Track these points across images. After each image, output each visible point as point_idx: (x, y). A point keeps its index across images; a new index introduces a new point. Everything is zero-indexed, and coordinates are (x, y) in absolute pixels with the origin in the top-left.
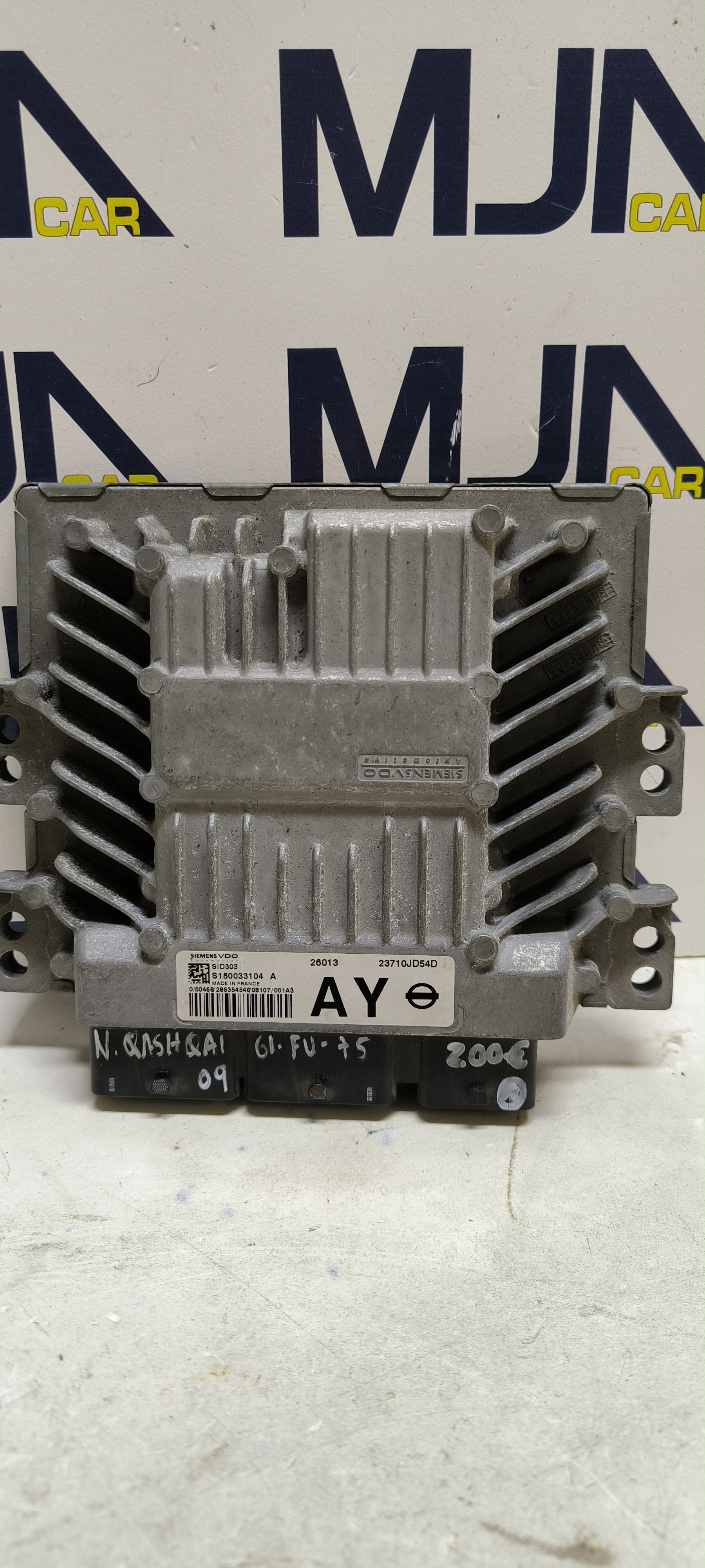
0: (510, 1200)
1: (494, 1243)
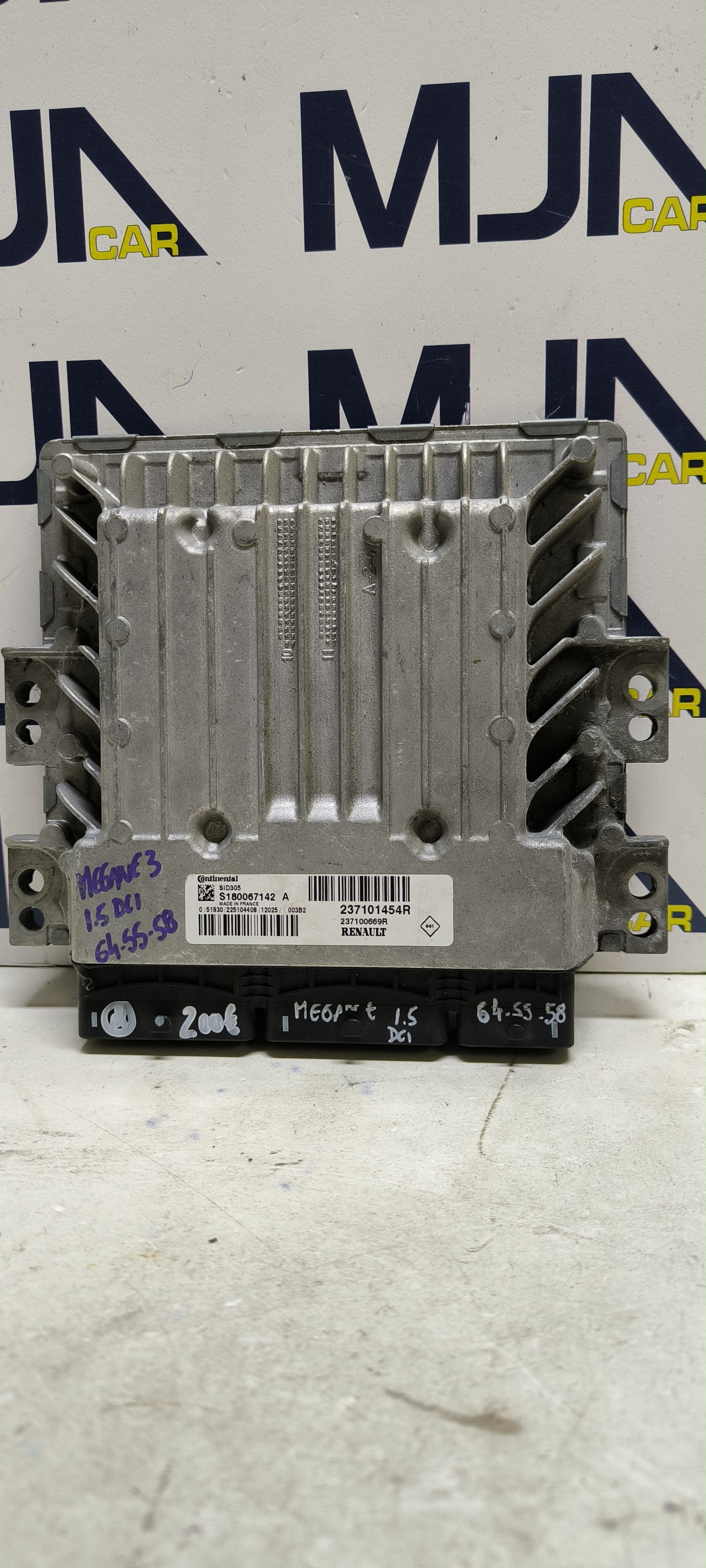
0: (482, 1140)
1: (457, 1172)
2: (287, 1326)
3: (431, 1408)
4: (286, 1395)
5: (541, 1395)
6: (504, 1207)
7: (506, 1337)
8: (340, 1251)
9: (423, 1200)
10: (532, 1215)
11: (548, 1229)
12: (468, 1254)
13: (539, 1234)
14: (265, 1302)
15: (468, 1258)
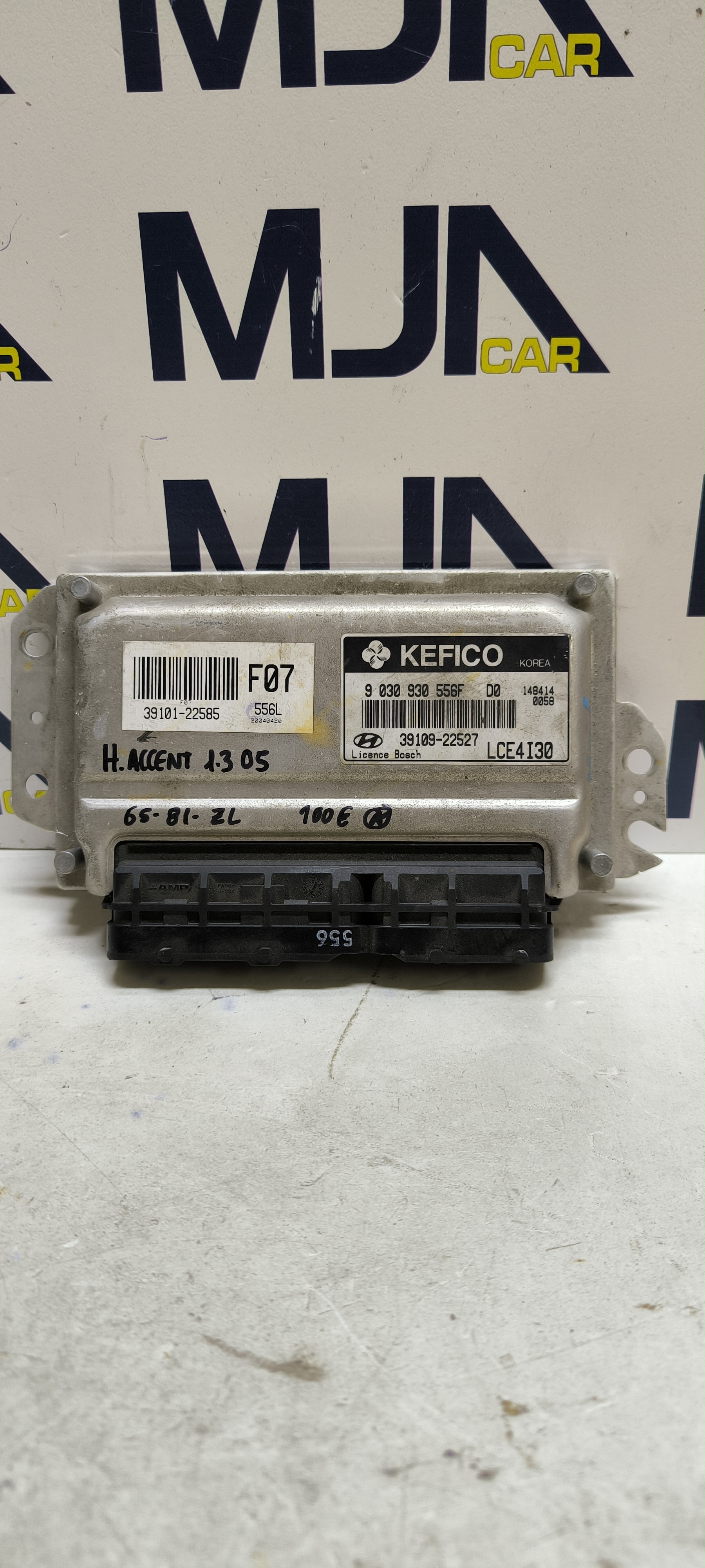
2: (119, 1268)
3: (243, 1355)
4: (109, 1343)
5: (349, 1339)
6: (343, 1137)
7: (324, 1279)
8: (180, 1187)
9: (267, 1129)
10: (369, 1144)
11: (382, 1161)
12: (302, 1189)
13: (372, 1166)
14: (99, 1243)
15: (302, 1193)
